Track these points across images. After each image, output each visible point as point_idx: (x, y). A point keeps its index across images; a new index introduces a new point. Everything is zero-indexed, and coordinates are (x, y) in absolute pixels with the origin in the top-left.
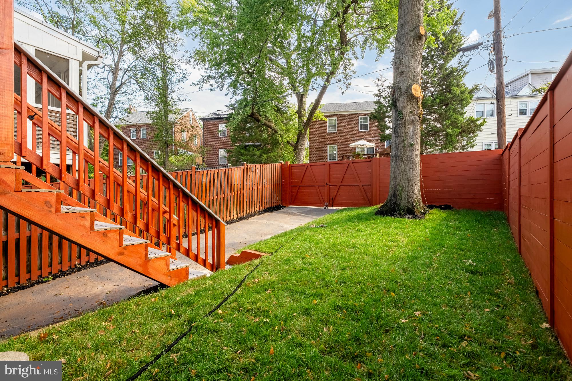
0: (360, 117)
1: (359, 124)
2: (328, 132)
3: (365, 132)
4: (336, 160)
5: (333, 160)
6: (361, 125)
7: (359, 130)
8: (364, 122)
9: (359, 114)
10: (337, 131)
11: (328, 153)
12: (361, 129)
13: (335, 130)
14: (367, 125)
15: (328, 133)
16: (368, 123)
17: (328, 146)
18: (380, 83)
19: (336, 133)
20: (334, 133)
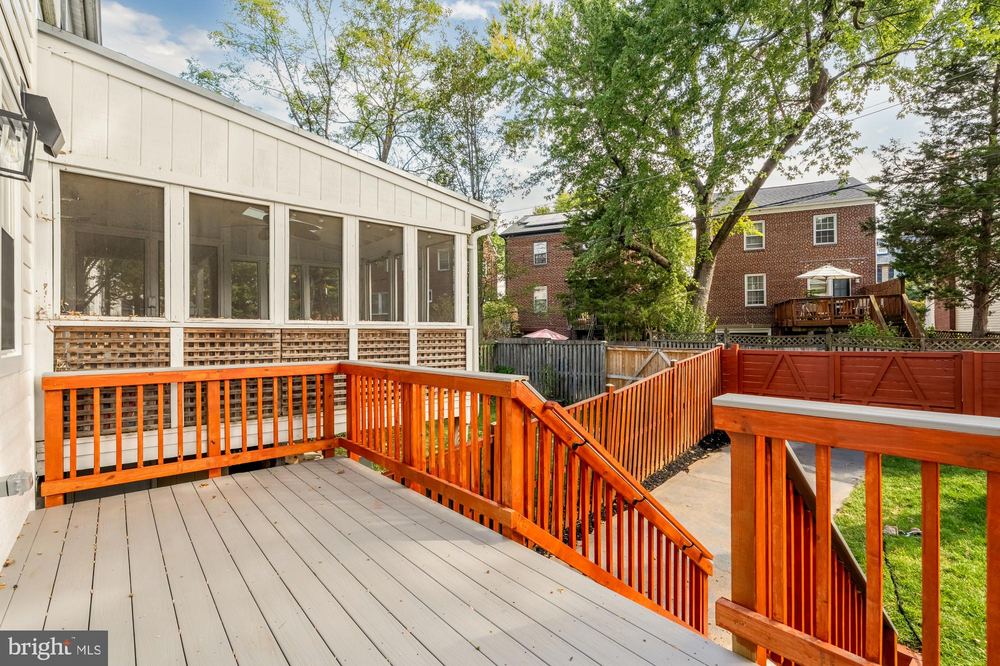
0: (815, 217)
1: (815, 230)
2: (745, 249)
3: (829, 246)
4: (762, 302)
5: (757, 303)
6: (818, 233)
7: (815, 243)
8: (825, 227)
9: (814, 211)
10: (764, 247)
11: (746, 290)
12: (818, 240)
13: (761, 246)
14: (832, 233)
15: (745, 252)
16: (835, 229)
17: (746, 276)
18: (888, 155)
19: (763, 251)
20: (758, 251)
